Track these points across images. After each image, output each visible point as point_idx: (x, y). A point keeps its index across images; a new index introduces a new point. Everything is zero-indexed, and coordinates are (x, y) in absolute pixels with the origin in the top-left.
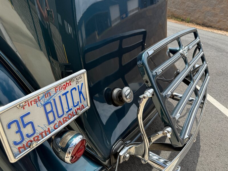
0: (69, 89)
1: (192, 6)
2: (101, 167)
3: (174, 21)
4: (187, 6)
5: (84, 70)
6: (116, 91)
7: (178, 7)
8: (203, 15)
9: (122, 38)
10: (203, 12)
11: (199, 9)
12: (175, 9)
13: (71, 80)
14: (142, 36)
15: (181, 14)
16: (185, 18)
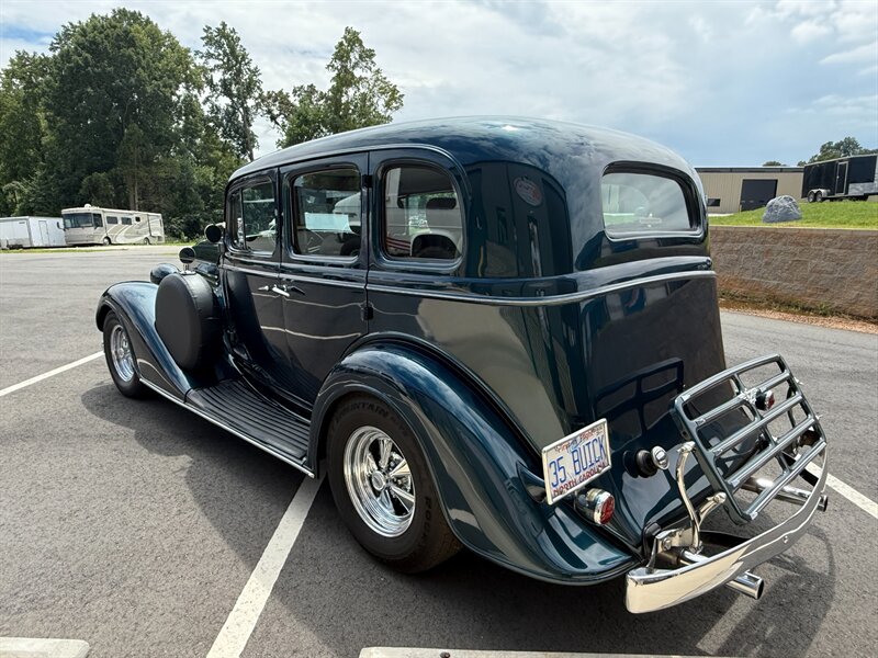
0: (591, 439)
1: (830, 270)
2: (628, 557)
3: (777, 315)
4: (811, 271)
5: (604, 420)
6: (641, 454)
7: (785, 274)
8: (871, 290)
9: (639, 379)
10: (870, 284)
11: (853, 276)
12: (776, 282)
13: (593, 430)
14: (676, 370)
15: (799, 293)
16: (812, 303)
